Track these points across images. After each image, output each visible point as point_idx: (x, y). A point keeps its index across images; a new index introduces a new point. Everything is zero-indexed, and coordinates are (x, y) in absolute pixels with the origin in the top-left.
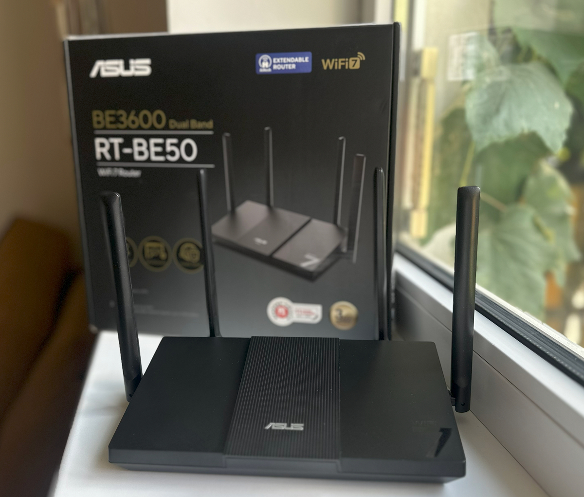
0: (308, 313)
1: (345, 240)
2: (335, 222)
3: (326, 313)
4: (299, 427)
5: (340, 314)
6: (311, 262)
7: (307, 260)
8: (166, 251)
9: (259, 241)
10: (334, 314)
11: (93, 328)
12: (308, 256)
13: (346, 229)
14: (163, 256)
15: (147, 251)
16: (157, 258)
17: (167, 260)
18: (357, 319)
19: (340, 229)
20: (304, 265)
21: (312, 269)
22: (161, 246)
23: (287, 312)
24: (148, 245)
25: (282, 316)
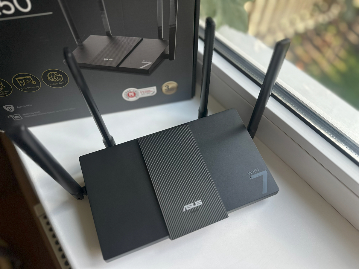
2: (160, 38)
3: (159, 89)
4: (199, 203)
5: (168, 88)
7: (143, 64)
8: (35, 79)
10: (164, 88)
13: (168, 41)
14: (34, 83)
23: (135, 94)
25: (132, 97)
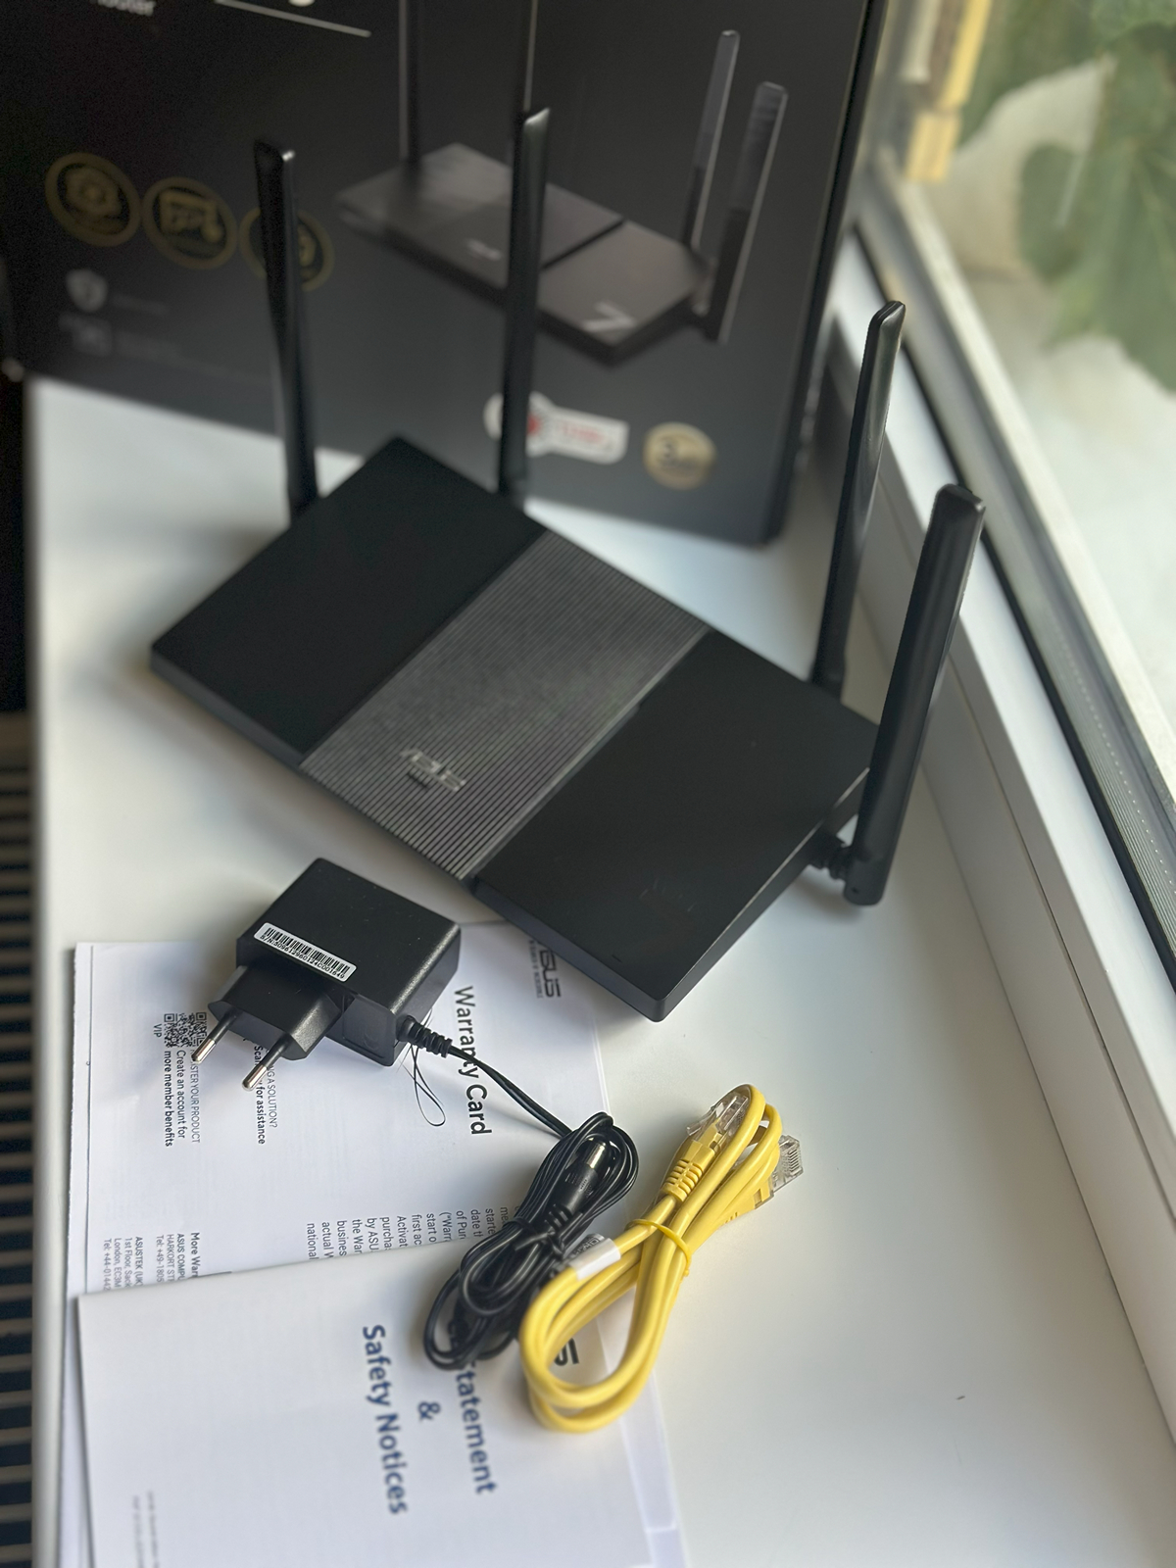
0: (591, 437)
1: (706, 288)
2: (685, 240)
3: (636, 444)
6: (611, 321)
7: (601, 316)
8: (220, 221)
9: (478, 248)
10: (656, 448)
11: (14, 370)
12: (605, 308)
13: (713, 262)
14: (213, 232)
15: (167, 213)
16: (197, 233)
17: (222, 243)
18: (714, 469)
19: (696, 260)
20: (593, 326)
21: (612, 339)
22: (209, 207)
24: (169, 197)
